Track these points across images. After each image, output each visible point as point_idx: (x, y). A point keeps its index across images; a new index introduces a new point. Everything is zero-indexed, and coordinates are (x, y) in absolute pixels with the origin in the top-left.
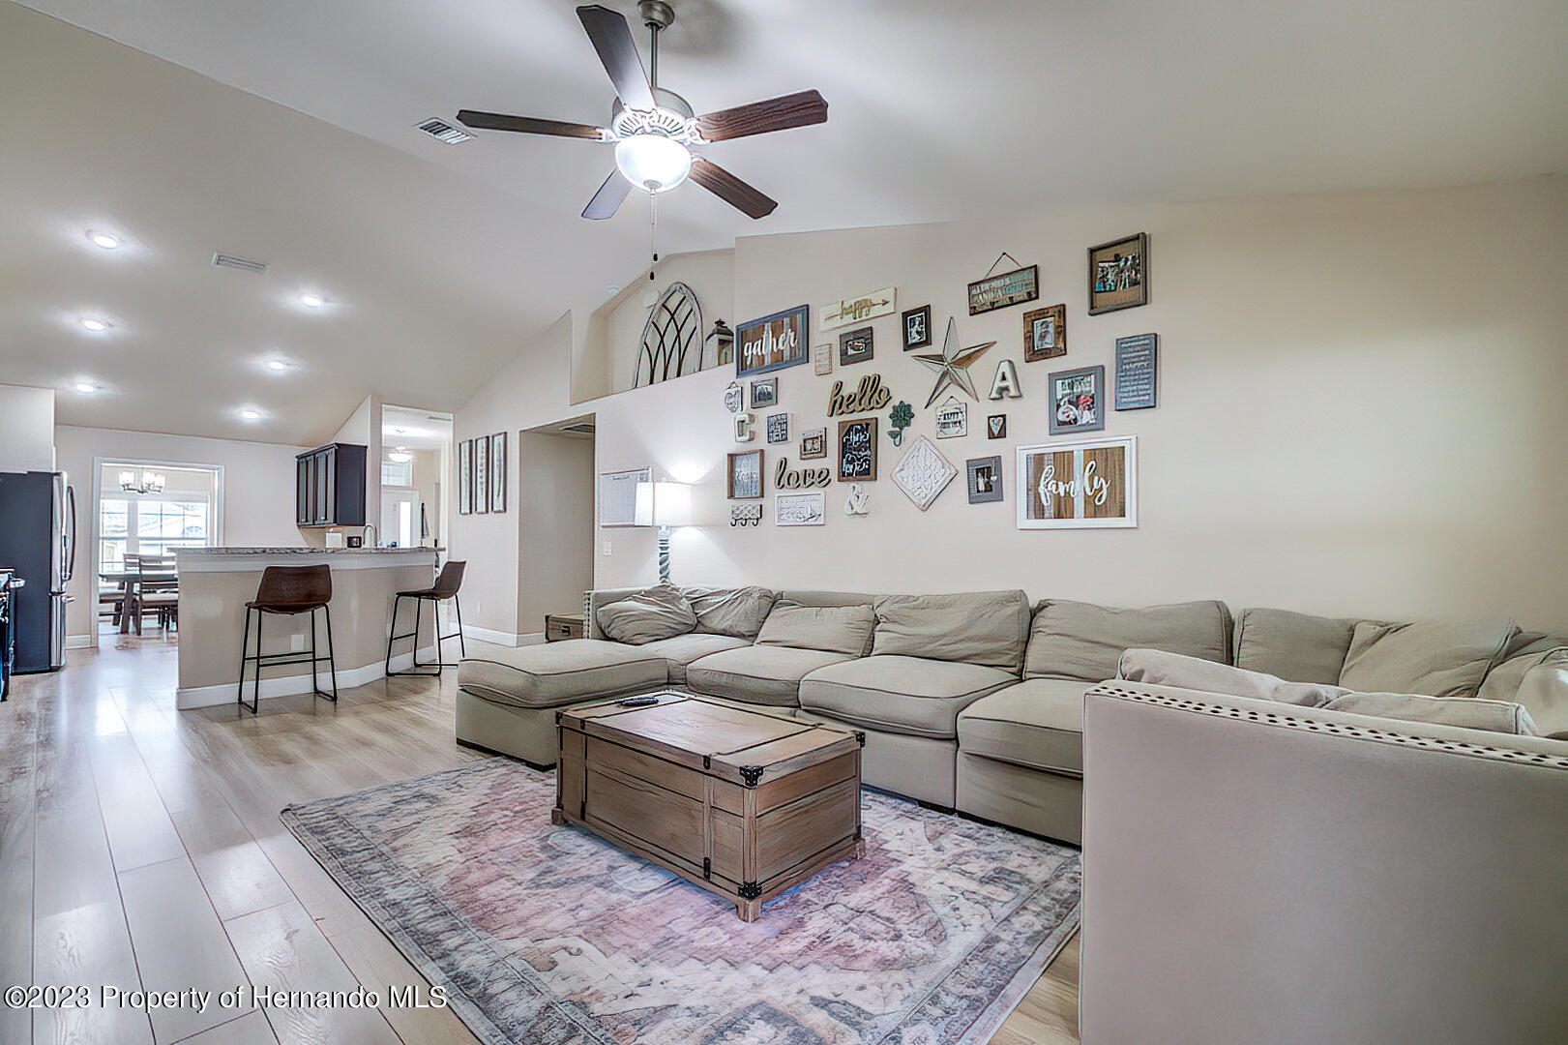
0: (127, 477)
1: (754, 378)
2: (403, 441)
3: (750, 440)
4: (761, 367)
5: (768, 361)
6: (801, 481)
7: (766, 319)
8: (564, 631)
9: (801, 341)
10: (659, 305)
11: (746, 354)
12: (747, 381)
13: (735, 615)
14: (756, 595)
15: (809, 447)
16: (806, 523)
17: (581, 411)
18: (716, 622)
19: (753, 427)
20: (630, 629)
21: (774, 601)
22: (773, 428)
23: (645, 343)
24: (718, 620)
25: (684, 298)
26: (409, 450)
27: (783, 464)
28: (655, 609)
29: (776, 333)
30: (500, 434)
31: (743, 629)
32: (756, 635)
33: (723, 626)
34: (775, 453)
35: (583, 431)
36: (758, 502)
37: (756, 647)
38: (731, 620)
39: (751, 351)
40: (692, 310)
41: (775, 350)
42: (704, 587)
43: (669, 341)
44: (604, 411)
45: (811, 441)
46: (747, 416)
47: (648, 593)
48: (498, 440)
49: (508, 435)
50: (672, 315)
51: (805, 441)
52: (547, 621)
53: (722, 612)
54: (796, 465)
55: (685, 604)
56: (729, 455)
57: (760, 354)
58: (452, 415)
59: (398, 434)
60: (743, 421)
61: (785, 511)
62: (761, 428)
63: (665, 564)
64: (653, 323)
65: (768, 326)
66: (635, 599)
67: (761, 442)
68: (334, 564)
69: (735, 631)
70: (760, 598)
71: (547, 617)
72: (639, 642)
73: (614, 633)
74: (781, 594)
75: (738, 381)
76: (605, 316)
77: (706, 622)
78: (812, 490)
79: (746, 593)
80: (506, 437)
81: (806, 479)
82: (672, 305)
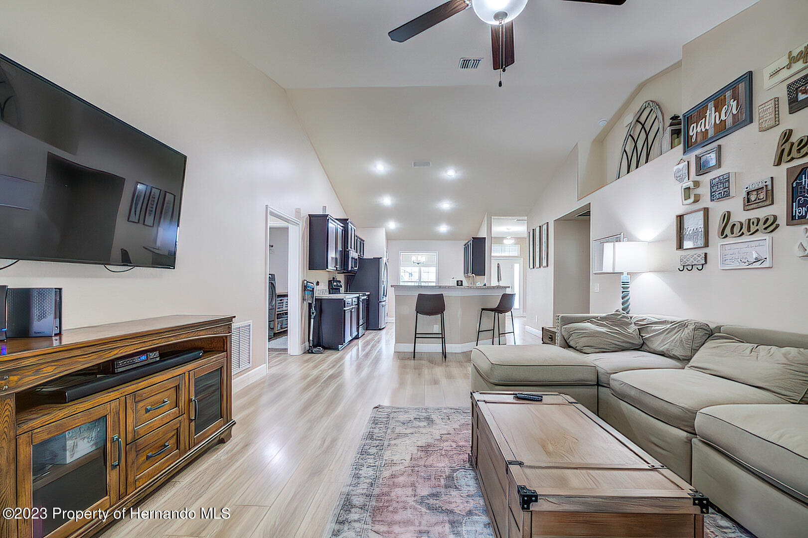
0: (414, 258)
1: (698, 152)
2: (509, 233)
3: (694, 202)
4: (705, 139)
5: (711, 133)
6: (745, 230)
7: (708, 100)
8: (550, 338)
9: (744, 106)
10: (635, 120)
11: (691, 134)
12: (692, 156)
13: (673, 341)
14: (691, 327)
15: (753, 198)
16: (750, 267)
17: (583, 203)
18: (657, 345)
19: (698, 191)
20: (581, 343)
21: (709, 333)
22: (715, 188)
23: (625, 151)
24: (658, 343)
25: (652, 110)
26: (513, 238)
27: (727, 216)
28: (604, 330)
29: (718, 109)
30: (545, 224)
31: (677, 353)
32: (688, 360)
33: (661, 349)
34: (718, 209)
35: (584, 215)
36: (702, 252)
37: (687, 371)
38: (668, 345)
39: (695, 130)
40: (656, 117)
41: (718, 122)
42: (651, 317)
43: (640, 145)
44: (595, 200)
45: (755, 193)
46: (692, 183)
47: (603, 319)
48: (545, 227)
49: (549, 224)
50: (643, 126)
51: (748, 194)
52: (543, 331)
53: (662, 337)
54: (740, 215)
55: (633, 329)
56: (677, 216)
57: (703, 130)
58: (526, 217)
59: (508, 231)
60: (689, 188)
61: (729, 257)
62: (704, 191)
63: (626, 299)
64: (630, 135)
65: (711, 105)
66: (591, 322)
67: (706, 202)
68: (445, 293)
69: (671, 353)
70: (695, 329)
71: (543, 328)
72: (586, 351)
73: (572, 344)
74: (719, 328)
75: (685, 157)
76: (601, 141)
77: (649, 344)
78: (758, 236)
79: (683, 325)
80: (548, 225)
81: (750, 227)
82: (642, 120)
